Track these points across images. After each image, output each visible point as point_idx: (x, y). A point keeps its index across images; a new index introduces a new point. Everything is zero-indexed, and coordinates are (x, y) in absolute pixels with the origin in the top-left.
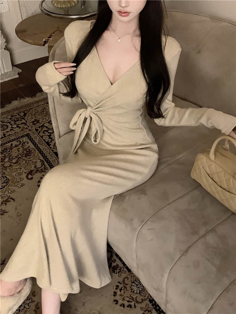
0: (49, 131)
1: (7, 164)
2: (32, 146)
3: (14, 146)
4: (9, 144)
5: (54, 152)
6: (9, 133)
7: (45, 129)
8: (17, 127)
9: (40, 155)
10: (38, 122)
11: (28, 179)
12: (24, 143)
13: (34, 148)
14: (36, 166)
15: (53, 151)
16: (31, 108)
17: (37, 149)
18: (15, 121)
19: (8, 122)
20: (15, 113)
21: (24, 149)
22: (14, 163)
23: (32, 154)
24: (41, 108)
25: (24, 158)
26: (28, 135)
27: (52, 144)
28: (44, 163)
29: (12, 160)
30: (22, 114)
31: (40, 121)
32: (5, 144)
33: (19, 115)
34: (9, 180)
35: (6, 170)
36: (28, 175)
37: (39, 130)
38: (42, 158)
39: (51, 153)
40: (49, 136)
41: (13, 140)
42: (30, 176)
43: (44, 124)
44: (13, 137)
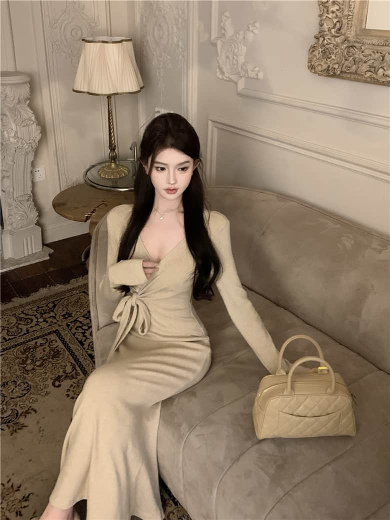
0: (83, 327)
1: (29, 367)
2: (61, 345)
3: (38, 344)
4: (33, 343)
5: (88, 354)
6: (34, 329)
7: (78, 324)
8: (44, 321)
9: (70, 357)
10: (70, 315)
11: (55, 386)
12: (52, 341)
13: (64, 348)
14: (65, 371)
15: (87, 352)
16: (63, 297)
17: (67, 349)
18: (41, 313)
19: (33, 315)
20: (42, 303)
21: (51, 349)
22: (38, 366)
23: (61, 356)
24: (75, 298)
25: (50, 360)
26: (57, 332)
27: (86, 344)
28: (75, 369)
29: (35, 362)
30: (51, 305)
31: (73, 315)
32: (27, 342)
33: (47, 306)
34: (30, 386)
35: (28, 374)
36: (55, 381)
37: (71, 325)
38: (73, 361)
39: (84, 355)
40: (83, 333)
41: (38, 338)
42: (57, 383)
43: (78, 318)
44: (38, 334)
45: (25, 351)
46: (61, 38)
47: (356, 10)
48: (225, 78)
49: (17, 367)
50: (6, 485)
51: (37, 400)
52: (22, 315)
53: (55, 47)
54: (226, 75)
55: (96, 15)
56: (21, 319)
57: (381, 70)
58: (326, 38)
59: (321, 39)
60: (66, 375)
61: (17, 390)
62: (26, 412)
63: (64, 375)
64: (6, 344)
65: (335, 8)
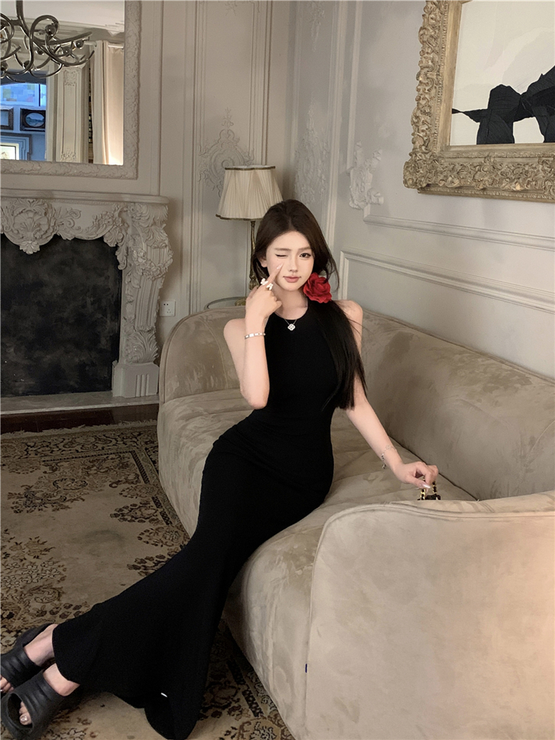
1: (92, 472)
2: (132, 460)
3: (110, 458)
4: (105, 456)
8: (124, 443)
9: (138, 470)
11: (111, 487)
12: (124, 458)
13: (134, 463)
14: (127, 478)
18: (123, 438)
19: (113, 438)
20: (127, 431)
21: (120, 463)
22: (101, 472)
23: (129, 468)
25: (117, 469)
26: (133, 453)
28: (138, 478)
29: (100, 470)
30: (136, 434)
32: (99, 456)
33: (131, 433)
34: (87, 484)
35: (88, 476)
36: (114, 483)
37: (150, 449)
38: (138, 472)
41: (111, 454)
42: (114, 485)
44: (112, 452)
45: (93, 461)
46: (210, 168)
47: (440, 129)
48: (355, 207)
49: (80, 471)
50: (33, 540)
51: (88, 493)
52: (103, 437)
53: (203, 176)
54: (355, 202)
55: (251, 148)
56: (100, 440)
57: (450, 179)
58: (418, 155)
59: (414, 155)
60: (127, 481)
61: (73, 485)
62: (75, 500)
63: (125, 481)
64: (77, 455)
65: (424, 128)
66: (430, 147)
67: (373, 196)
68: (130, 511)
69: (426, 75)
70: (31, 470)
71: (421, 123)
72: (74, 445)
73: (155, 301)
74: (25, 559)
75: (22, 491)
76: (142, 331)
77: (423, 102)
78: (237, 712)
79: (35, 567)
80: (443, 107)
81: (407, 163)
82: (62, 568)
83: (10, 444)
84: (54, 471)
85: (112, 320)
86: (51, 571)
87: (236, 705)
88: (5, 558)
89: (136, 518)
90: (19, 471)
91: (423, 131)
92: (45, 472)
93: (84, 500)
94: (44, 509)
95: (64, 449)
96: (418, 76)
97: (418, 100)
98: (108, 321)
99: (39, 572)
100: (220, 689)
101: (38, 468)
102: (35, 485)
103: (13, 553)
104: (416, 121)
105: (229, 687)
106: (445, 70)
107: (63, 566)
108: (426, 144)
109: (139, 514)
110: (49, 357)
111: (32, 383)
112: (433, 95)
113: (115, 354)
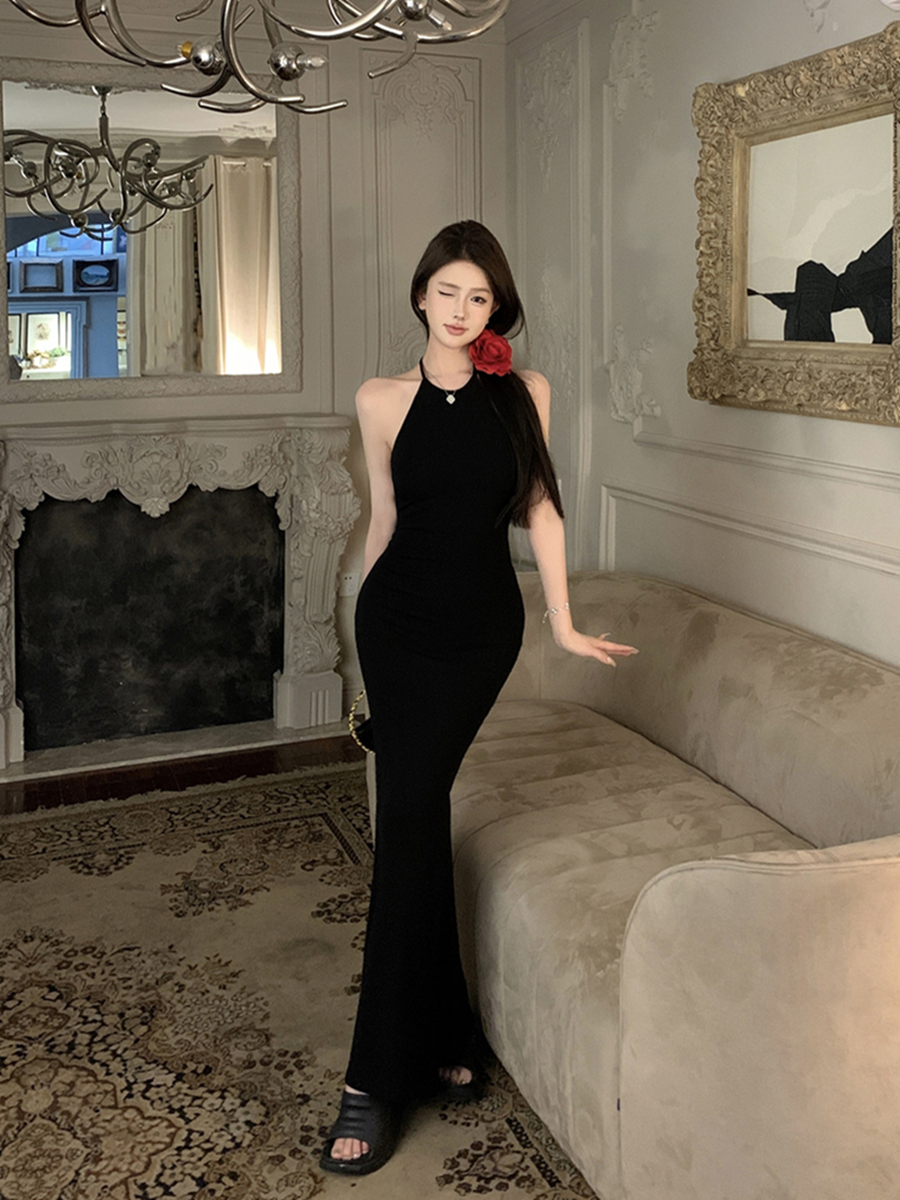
1: (272, 848)
2: (326, 829)
3: (292, 826)
4: (284, 823)
6: (289, 809)
7: (360, 809)
8: (308, 801)
9: (338, 843)
11: (304, 870)
12: (313, 825)
13: (331, 832)
14: (326, 856)
17: (335, 834)
18: (305, 794)
21: (310, 832)
22: (285, 848)
23: (324, 841)
25: (307, 843)
26: (324, 815)
28: (342, 856)
29: (282, 844)
30: (322, 786)
32: (276, 822)
35: (267, 854)
36: (307, 864)
37: (348, 810)
38: (340, 847)
41: (293, 819)
42: (308, 867)
44: (294, 815)
45: (270, 831)
47: (734, 317)
48: (620, 419)
49: (254, 847)
50: (212, 959)
51: (273, 880)
52: (275, 793)
56: (272, 798)
57: (752, 389)
58: (705, 352)
59: (700, 353)
60: (326, 861)
61: (248, 868)
62: (255, 890)
63: (323, 860)
64: (243, 822)
65: (711, 314)
66: (721, 342)
67: (645, 407)
68: (339, 906)
69: (708, 243)
70: (184, 849)
71: (706, 308)
72: (236, 808)
73: (334, 574)
74: (208, 991)
75: (179, 881)
76: (316, 622)
77: (707, 280)
78: (527, 1183)
79: (224, 1003)
80: (735, 287)
81: (691, 364)
82: (262, 1002)
83: (144, 812)
84: (218, 847)
85: (271, 608)
86: (247, 1005)
87: (525, 1174)
88: (178, 992)
89: (348, 917)
90: (167, 851)
91: (709, 319)
92: (205, 852)
93: (268, 890)
94: (217, 908)
95: (223, 814)
96: (698, 243)
97: (700, 277)
98: (266, 609)
99: (232, 1008)
100: (502, 1155)
101: (193, 846)
102: (196, 872)
103: (189, 983)
104: (698, 305)
105: (514, 1152)
106: (734, 236)
107: (262, 999)
108: (714, 337)
109: (351, 909)
110: (182, 672)
111: (160, 713)
112: (719, 270)
113: (276, 660)
